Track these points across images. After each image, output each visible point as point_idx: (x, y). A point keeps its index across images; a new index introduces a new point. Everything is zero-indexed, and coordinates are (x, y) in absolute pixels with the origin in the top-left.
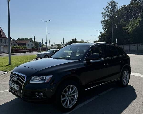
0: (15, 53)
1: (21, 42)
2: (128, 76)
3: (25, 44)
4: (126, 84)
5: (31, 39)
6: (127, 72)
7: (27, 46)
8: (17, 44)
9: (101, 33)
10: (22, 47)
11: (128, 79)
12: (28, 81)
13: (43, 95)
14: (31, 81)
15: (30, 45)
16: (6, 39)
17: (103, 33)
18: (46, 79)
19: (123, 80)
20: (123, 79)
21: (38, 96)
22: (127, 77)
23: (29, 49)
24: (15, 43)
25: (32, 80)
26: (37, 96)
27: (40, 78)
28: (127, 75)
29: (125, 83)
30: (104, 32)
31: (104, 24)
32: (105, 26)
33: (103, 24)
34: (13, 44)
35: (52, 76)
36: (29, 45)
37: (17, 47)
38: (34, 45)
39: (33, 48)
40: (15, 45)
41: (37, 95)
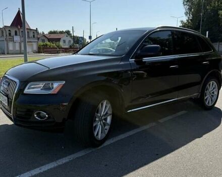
0: (43, 54)
1: (53, 36)
2: (216, 91)
3: (59, 40)
4: (210, 105)
5: (68, 32)
6: (215, 83)
7: (61, 44)
8: (46, 40)
9: (182, 21)
10: (54, 45)
11: (215, 97)
12: (21, 90)
13: (47, 116)
14: (26, 91)
15: (67, 42)
16: (29, 31)
17: (185, 21)
18: (53, 88)
19: (205, 98)
20: (206, 95)
21: (39, 117)
22: (213, 93)
23: (64, 48)
24: (44, 38)
25: (29, 89)
26: (37, 118)
27: (43, 86)
28: (214, 88)
29: (208, 103)
30: (187, 20)
31: (188, 7)
32: (190, 9)
33: (186, 6)
34: (40, 40)
35: (64, 82)
36: (64, 41)
37: (47, 45)
38: (72, 42)
39: (70, 47)
40: (43, 41)
41: (35, 115)
